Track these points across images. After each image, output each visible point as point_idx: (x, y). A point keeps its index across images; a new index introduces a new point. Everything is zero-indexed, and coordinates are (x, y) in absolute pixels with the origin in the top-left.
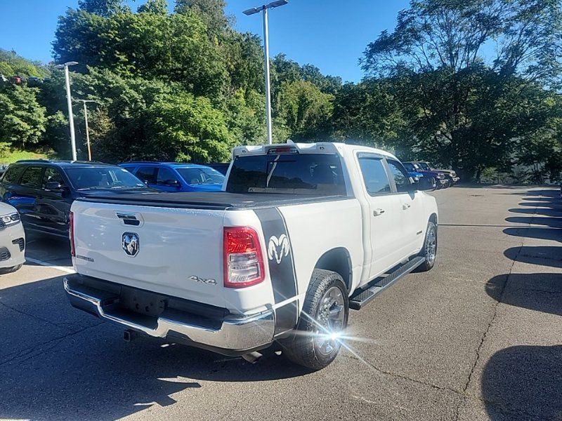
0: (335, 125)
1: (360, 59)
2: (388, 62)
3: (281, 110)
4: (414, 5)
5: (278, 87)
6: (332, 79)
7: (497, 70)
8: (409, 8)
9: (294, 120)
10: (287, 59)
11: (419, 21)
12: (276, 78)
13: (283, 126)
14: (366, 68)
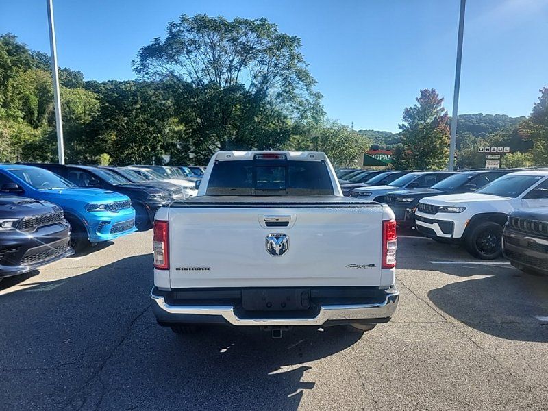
0: (105, 125)
1: (134, 61)
2: (159, 69)
3: (12, 100)
4: (183, 20)
5: (9, 73)
6: (71, 73)
7: (254, 91)
8: (178, 21)
9: (33, 114)
10: (19, 41)
11: (188, 36)
12: (9, 62)
13: (20, 119)
14: (139, 71)
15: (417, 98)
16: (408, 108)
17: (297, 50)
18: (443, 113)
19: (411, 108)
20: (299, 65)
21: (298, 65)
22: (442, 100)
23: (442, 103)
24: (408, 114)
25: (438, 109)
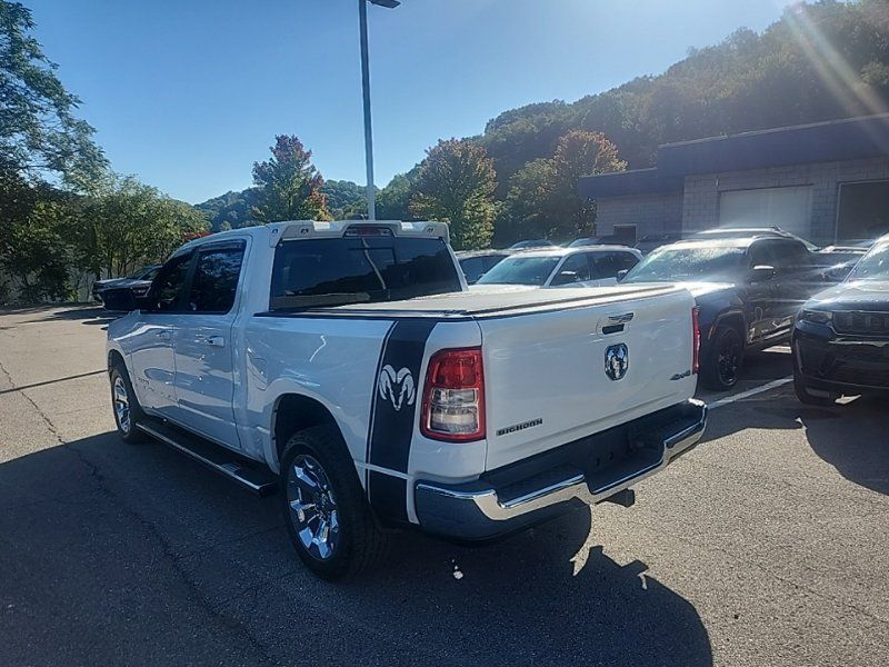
15: (271, 148)
16: (260, 163)
17: (25, 34)
18: (314, 174)
19: (264, 163)
20: (34, 62)
21: (30, 63)
22: (309, 154)
23: (310, 159)
24: (261, 172)
25: (305, 167)
